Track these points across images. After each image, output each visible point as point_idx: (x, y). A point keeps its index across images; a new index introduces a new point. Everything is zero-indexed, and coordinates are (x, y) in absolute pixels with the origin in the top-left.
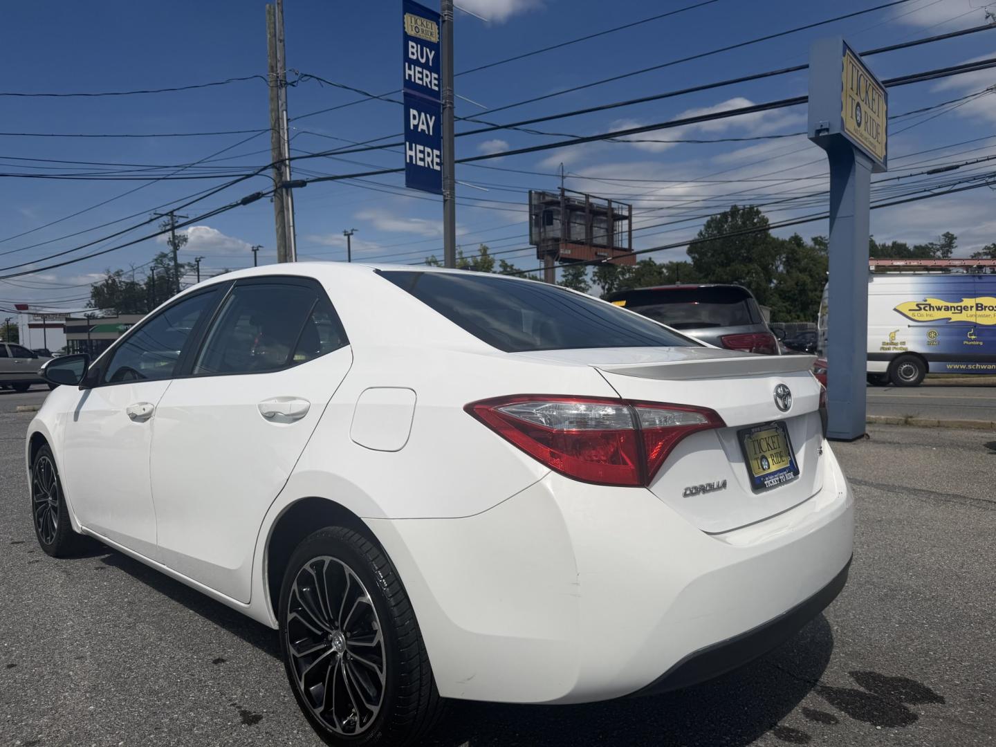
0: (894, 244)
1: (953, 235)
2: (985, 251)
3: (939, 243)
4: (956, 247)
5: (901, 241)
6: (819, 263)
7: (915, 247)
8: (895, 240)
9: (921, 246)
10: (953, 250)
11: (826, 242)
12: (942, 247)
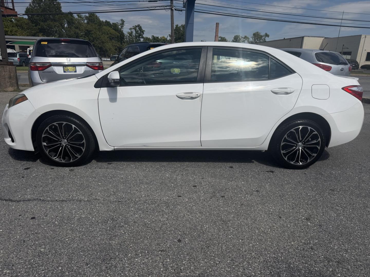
0: (106, 21)
1: (124, 20)
2: (133, 27)
3: (119, 23)
4: (125, 25)
5: (108, 20)
6: (82, 25)
7: (113, 23)
8: (106, 20)
9: (114, 23)
10: (124, 26)
11: (83, 17)
12: (121, 24)
